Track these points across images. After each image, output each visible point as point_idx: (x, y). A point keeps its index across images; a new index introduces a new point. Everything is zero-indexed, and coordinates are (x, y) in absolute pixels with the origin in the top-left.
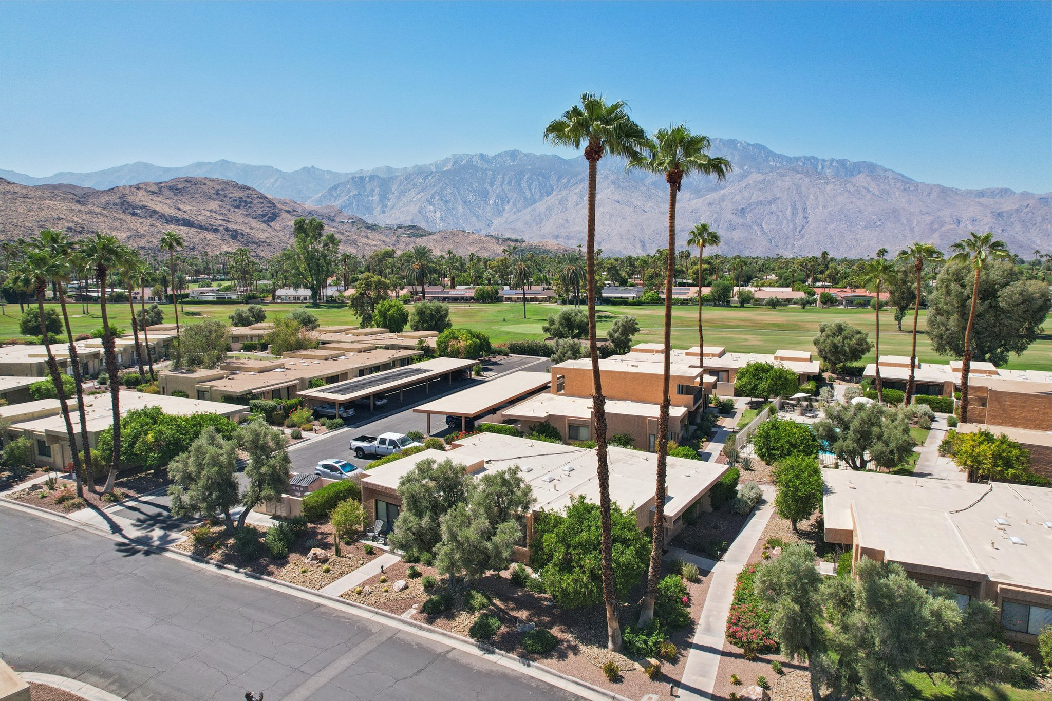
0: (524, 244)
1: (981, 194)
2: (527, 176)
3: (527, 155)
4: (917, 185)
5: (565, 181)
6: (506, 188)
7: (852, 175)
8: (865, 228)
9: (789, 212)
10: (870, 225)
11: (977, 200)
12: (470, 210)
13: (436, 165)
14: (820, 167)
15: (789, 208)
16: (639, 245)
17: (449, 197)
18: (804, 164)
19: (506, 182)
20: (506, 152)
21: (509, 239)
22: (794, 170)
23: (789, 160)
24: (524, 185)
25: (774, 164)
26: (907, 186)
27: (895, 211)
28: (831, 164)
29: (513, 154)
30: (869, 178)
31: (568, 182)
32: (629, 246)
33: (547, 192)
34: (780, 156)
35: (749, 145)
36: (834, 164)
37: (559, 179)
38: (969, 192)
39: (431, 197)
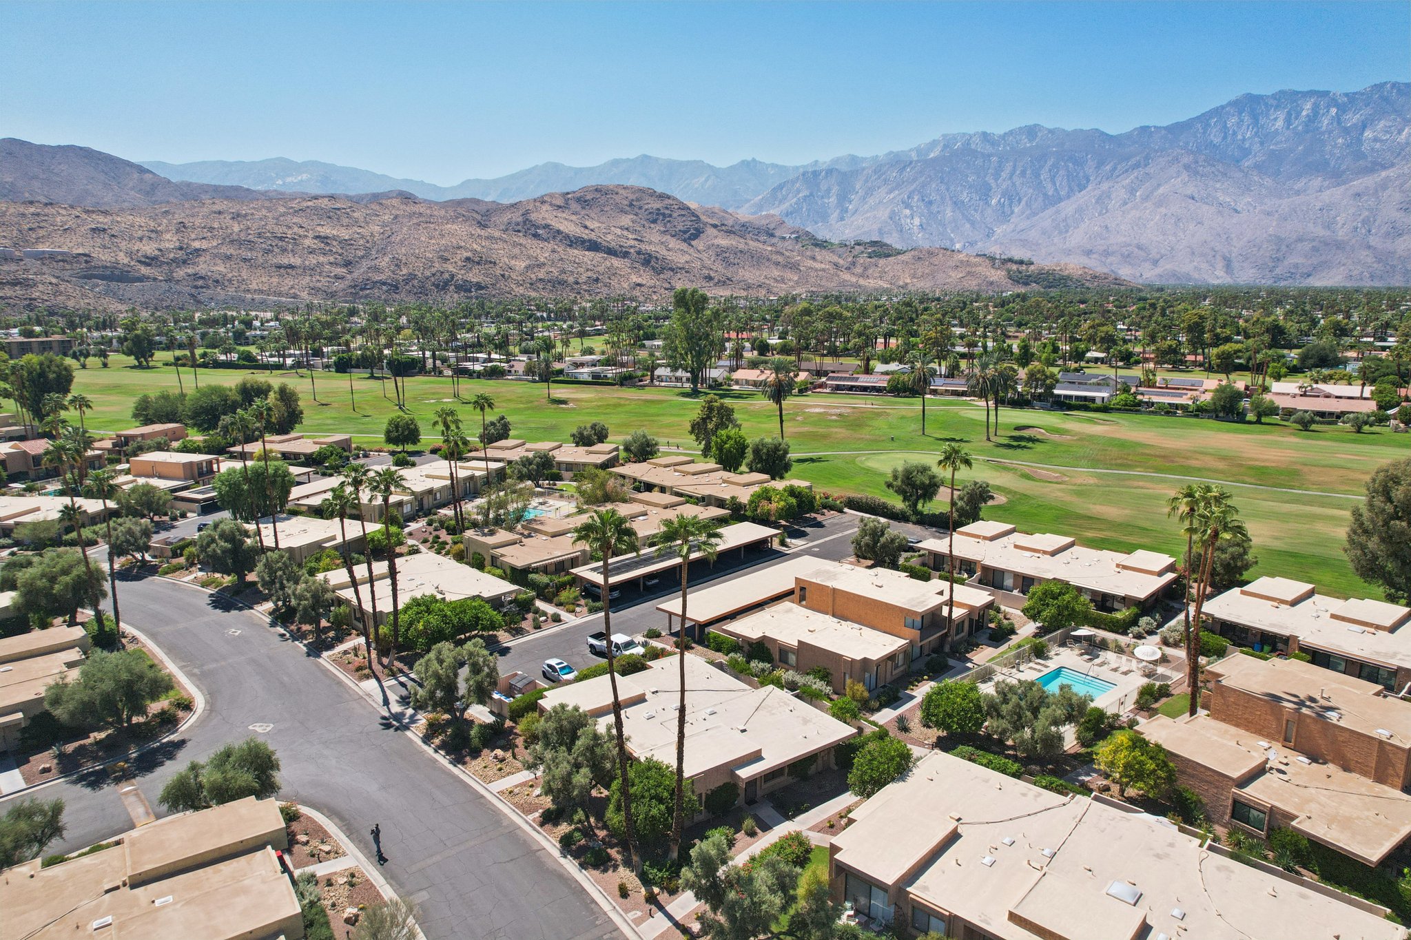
2: (1050, 163)
3: (1052, 132)
5: (1108, 168)
6: (1018, 181)
12: (963, 214)
13: (918, 150)
16: (1220, 264)
17: (934, 197)
19: (1018, 172)
20: (1020, 128)
21: (1011, 260)
24: (1044, 175)
29: (1032, 131)
31: (1115, 169)
32: (1204, 266)
33: (1079, 185)
39: (909, 198)
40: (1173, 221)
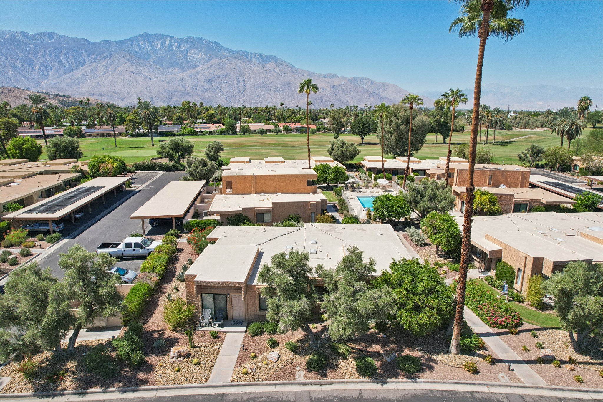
1: (325, 76)
2: (64, 52)
3: (61, 36)
4: (297, 70)
7: (266, 63)
8: (275, 92)
9: (235, 82)
10: (277, 91)
11: (324, 79)
14: (249, 57)
15: (235, 79)
18: (241, 55)
19: (47, 54)
20: (43, 33)
21: (58, 95)
22: (236, 58)
23: (233, 52)
24: (62, 57)
25: (225, 54)
26: (293, 70)
27: (288, 83)
28: (255, 56)
29: (50, 35)
30: (275, 65)
31: (96, 58)
33: (81, 64)
34: (228, 49)
35: (210, 42)
36: (257, 56)
37: (89, 55)
38: (321, 75)
40: (127, 82)
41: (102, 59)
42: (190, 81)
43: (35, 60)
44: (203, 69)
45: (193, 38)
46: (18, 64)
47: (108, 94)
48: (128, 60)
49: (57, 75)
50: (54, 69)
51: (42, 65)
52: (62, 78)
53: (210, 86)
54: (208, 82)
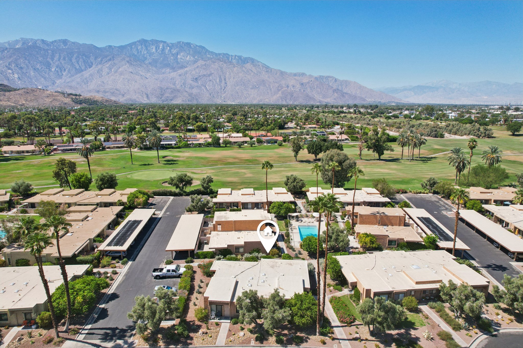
0: (81, 97)
1: (295, 75)
2: (75, 56)
3: (74, 43)
4: (271, 69)
5: (99, 60)
6: (63, 62)
7: (244, 63)
8: (252, 89)
9: (218, 80)
10: (254, 87)
11: (294, 77)
12: (39, 74)
14: (230, 59)
15: (218, 78)
17: (23, 65)
18: (223, 56)
19: (62, 58)
20: (59, 40)
21: (71, 94)
22: (219, 59)
23: (216, 54)
24: (74, 60)
25: (209, 56)
26: (268, 70)
27: (263, 81)
28: (235, 58)
29: (65, 42)
30: (252, 65)
31: (102, 60)
33: (89, 65)
34: (212, 52)
35: (197, 46)
36: (237, 57)
37: (96, 59)
38: (291, 74)
40: (127, 81)
41: (107, 61)
42: (179, 80)
43: (51, 62)
44: (191, 69)
45: (183, 42)
46: (38, 66)
47: (111, 91)
48: (128, 62)
49: (70, 75)
50: (67, 70)
51: (57, 67)
52: (74, 77)
53: (196, 84)
54: (194, 80)
